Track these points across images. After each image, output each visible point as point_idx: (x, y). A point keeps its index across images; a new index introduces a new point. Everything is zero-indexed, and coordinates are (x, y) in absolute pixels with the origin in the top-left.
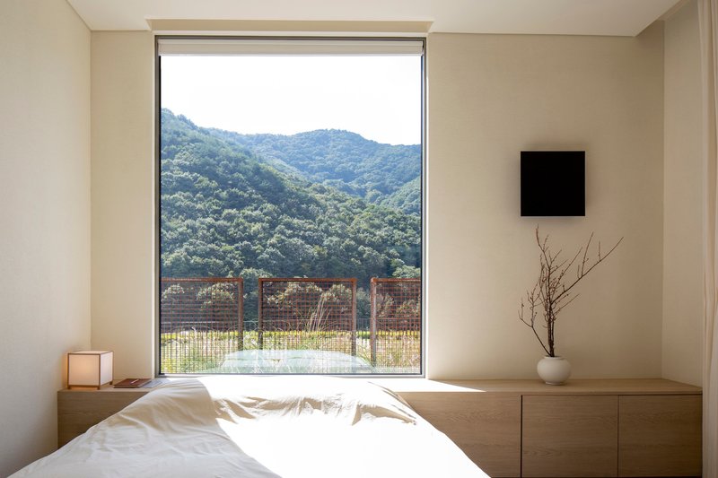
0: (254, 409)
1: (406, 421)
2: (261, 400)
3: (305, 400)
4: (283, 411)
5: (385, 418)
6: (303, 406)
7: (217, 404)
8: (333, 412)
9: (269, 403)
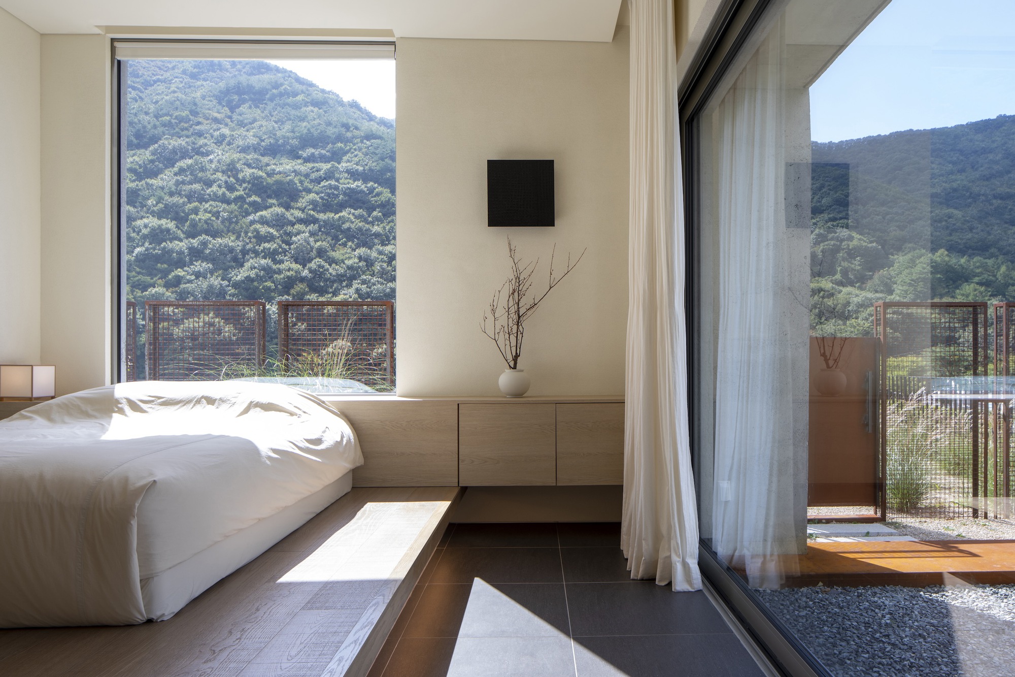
0: (150, 405)
1: (292, 414)
2: (159, 398)
3: (203, 397)
4: (178, 406)
5: (273, 412)
6: (198, 401)
7: (117, 402)
8: (224, 407)
9: (167, 400)
